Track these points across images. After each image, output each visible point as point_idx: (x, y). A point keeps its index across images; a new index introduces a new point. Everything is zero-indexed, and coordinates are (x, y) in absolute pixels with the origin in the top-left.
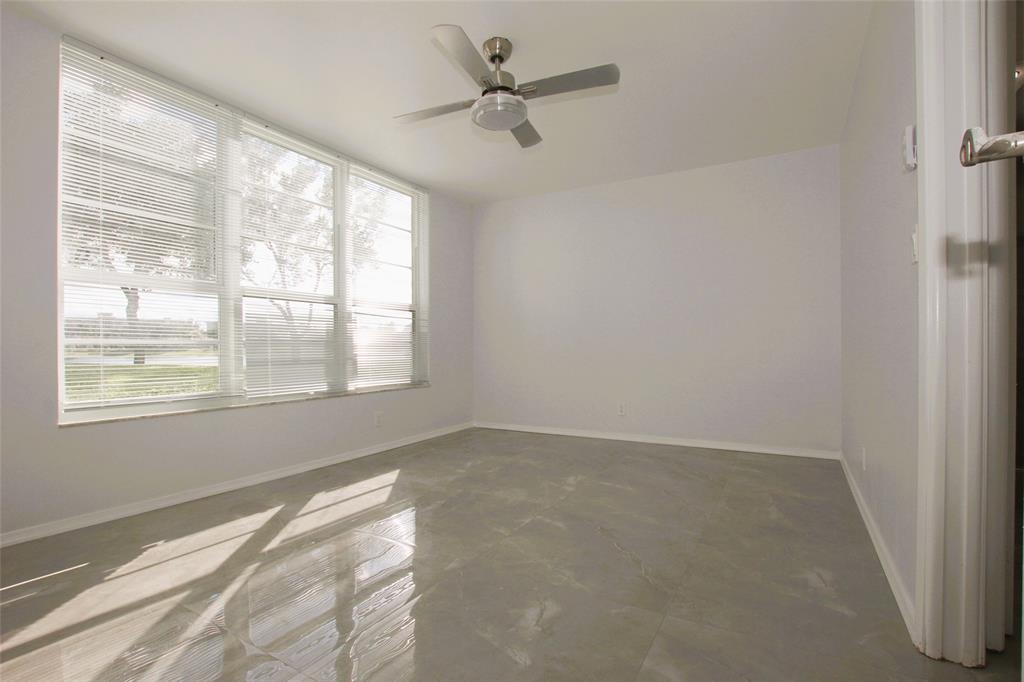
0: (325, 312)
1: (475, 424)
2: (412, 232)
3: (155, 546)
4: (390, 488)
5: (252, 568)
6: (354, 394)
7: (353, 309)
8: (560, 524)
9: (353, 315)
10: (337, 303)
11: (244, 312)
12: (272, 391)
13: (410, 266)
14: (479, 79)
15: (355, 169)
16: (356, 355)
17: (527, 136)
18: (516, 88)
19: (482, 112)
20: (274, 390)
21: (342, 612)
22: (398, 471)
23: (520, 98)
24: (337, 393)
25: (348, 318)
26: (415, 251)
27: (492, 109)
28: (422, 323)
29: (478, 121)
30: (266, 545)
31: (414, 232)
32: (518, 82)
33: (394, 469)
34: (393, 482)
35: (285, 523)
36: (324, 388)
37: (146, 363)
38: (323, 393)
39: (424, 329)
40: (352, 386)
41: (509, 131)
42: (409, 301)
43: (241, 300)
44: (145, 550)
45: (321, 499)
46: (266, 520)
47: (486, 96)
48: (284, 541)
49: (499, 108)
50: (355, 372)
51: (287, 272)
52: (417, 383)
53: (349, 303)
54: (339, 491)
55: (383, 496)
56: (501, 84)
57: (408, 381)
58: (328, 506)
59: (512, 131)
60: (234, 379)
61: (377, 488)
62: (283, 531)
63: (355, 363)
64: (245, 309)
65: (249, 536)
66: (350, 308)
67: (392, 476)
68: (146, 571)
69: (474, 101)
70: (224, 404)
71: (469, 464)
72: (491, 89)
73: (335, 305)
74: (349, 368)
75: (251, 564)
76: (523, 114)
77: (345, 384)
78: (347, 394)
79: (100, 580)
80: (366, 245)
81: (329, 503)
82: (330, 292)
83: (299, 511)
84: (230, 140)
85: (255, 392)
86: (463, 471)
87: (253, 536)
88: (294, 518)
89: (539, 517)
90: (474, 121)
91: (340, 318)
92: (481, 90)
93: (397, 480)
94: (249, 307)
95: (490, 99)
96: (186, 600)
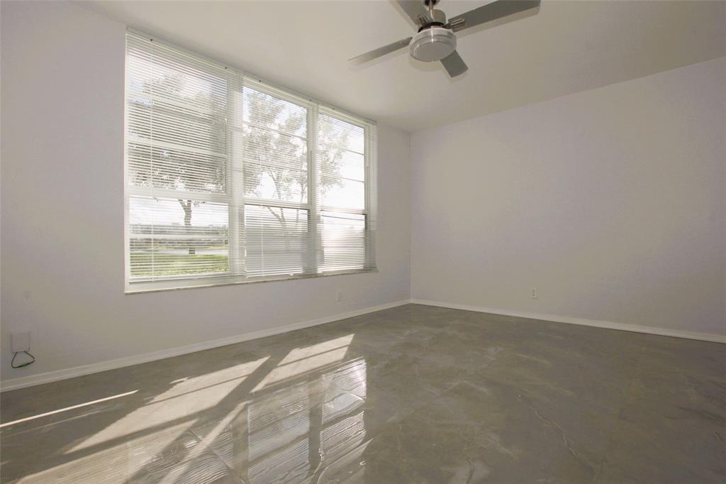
0: (303, 215)
1: (412, 301)
2: (365, 155)
3: (182, 381)
4: (346, 349)
5: (242, 405)
6: (322, 276)
7: (321, 213)
8: (484, 390)
9: (322, 218)
10: (310, 209)
11: (245, 216)
12: (263, 272)
13: (363, 180)
14: (416, 17)
15: (323, 110)
16: (323, 247)
17: (455, 65)
18: (447, 22)
19: (418, 46)
20: (264, 271)
21: (313, 436)
22: (352, 335)
23: (450, 30)
24: (310, 275)
25: (318, 219)
26: (367, 169)
27: (426, 42)
28: (372, 224)
29: (415, 54)
30: (253, 388)
31: (366, 155)
32: (448, 18)
33: (350, 334)
34: (349, 343)
35: (269, 371)
36: (300, 271)
37: (196, 253)
38: (299, 275)
39: (373, 228)
40: (320, 270)
41: (440, 62)
42: (362, 207)
43: (243, 208)
44: (175, 384)
45: (296, 353)
46: (257, 367)
47: (422, 32)
48: (266, 385)
49: (432, 40)
50: (322, 260)
51: (282, 192)
52: (369, 268)
53: (318, 209)
54: (309, 348)
55: (341, 354)
56: (434, 21)
57: (361, 267)
58: (301, 360)
59: (442, 61)
60: (237, 263)
61: (337, 347)
62: (268, 376)
63: (322, 253)
64: (246, 214)
65: (244, 378)
66: (319, 213)
67: (348, 339)
68: (173, 400)
69: (411, 38)
70: (231, 281)
71: (408, 332)
72: (426, 25)
73: (309, 211)
74: (318, 257)
75: (242, 402)
76: (453, 44)
77: (315, 269)
78: (316, 276)
79: (143, 404)
80: (335, 171)
81: (302, 357)
82: (305, 201)
83: (280, 361)
84: (235, 92)
85: (252, 272)
86: (402, 338)
87: (246, 380)
88: (276, 367)
89: (465, 382)
90: (412, 55)
91: (313, 220)
92: (417, 28)
93: (352, 342)
94: (249, 211)
95: (425, 33)
96: (194, 426)
